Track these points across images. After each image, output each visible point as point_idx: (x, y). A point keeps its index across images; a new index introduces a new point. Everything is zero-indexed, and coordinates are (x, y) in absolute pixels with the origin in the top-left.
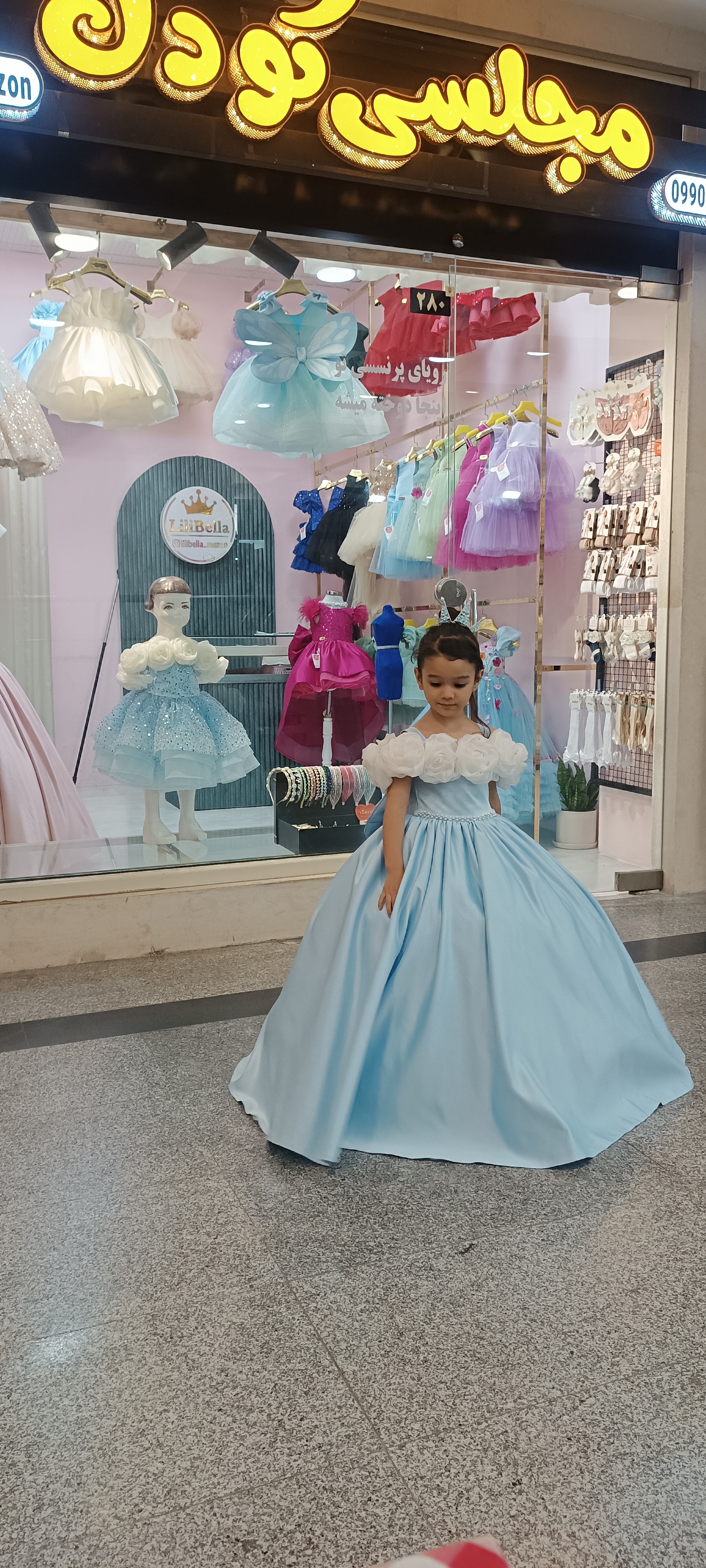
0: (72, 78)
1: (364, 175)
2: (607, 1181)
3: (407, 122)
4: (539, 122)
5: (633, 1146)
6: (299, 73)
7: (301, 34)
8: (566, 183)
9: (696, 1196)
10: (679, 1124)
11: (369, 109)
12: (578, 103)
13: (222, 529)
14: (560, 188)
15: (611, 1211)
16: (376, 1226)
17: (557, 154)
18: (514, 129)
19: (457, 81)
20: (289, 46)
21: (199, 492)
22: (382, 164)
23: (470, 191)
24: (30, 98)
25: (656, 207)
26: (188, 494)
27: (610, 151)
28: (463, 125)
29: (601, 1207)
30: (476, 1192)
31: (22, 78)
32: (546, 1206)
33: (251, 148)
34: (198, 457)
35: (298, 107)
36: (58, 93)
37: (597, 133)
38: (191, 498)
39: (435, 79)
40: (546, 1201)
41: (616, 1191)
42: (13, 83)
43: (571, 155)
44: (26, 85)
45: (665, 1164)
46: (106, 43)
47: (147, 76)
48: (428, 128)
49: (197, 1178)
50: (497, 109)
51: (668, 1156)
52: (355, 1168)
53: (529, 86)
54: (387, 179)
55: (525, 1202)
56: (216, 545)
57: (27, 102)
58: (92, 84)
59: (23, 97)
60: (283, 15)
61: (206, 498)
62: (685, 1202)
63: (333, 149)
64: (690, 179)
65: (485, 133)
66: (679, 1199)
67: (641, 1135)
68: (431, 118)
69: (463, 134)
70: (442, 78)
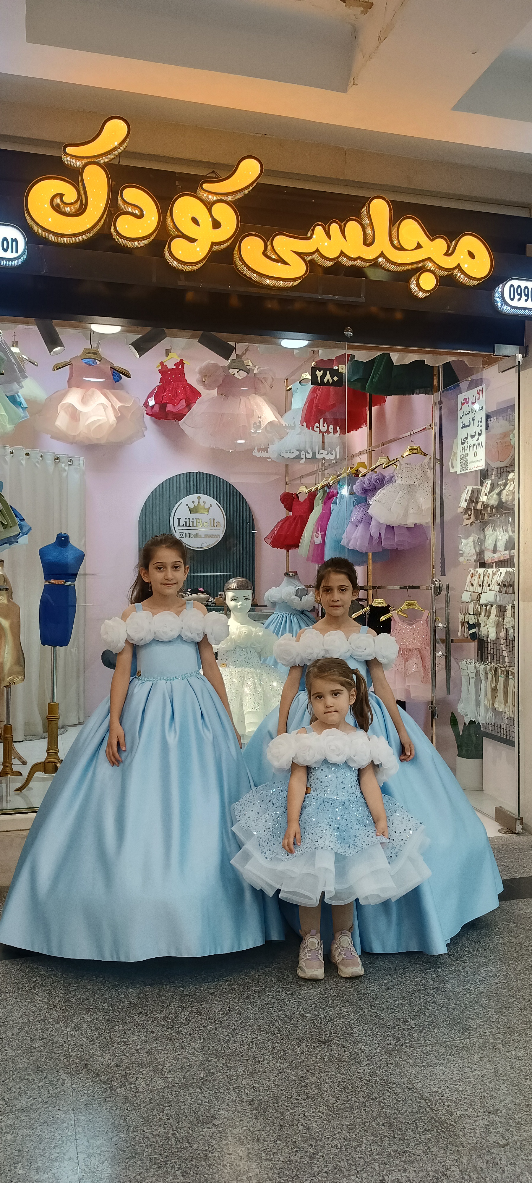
0: (51, 237)
1: (269, 292)
2: (392, 1138)
3: (298, 254)
4: (401, 249)
5: (425, 1100)
6: (216, 225)
7: (220, 197)
8: (424, 291)
9: (465, 1161)
10: (472, 1079)
11: (269, 247)
12: (432, 233)
13: (216, 524)
14: (421, 295)
15: (384, 1173)
16: (178, 1173)
17: (418, 269)
18: (382, 255)
19: (337, 223)
20: (209, 206)
21: (199, 498)
22: (281, 283)
23: (351, 299)
24: (17, 252)
25: (499, 304)
26: (191, 499)
27: (458, 267)
28: (342, 253)
29: (377, 1168)
30: (275, 1141)
31: (12, 239)
32: (330, 1162)
33: (182, 277)
34: (200, 473)
35: (216, 248)
36: (41, 246)
37: (448, 254)
38: (193, 502)
39: (321, 223)
40: (332, 1156)
41: (396, 1151)
42: (5, 243)
43: (430, 271)
44: (14, 243)
45: (447, 1123)
46: (76, 212)
47: (106, 231)
48: (316, 256)
49: (50, 1108)
50: (370, 241)
51: (453, 1114)
52: (182, 1107)
53: (393, 226)
54: (285, 294)
55: (312, 1157)
56: (211, 536)
57: (14, 255)
58: (65, 240)
59: (12, 251)
60: (205, 186)
61: (204, 503)
62: (453, 1168)
63: (244, 275)
64: (523, 284)
65: (359, 258)
66: (448, 1163)
67: (436, 1089)
68: (317, 251)
69: (344, 260)
70: (326, 221)
